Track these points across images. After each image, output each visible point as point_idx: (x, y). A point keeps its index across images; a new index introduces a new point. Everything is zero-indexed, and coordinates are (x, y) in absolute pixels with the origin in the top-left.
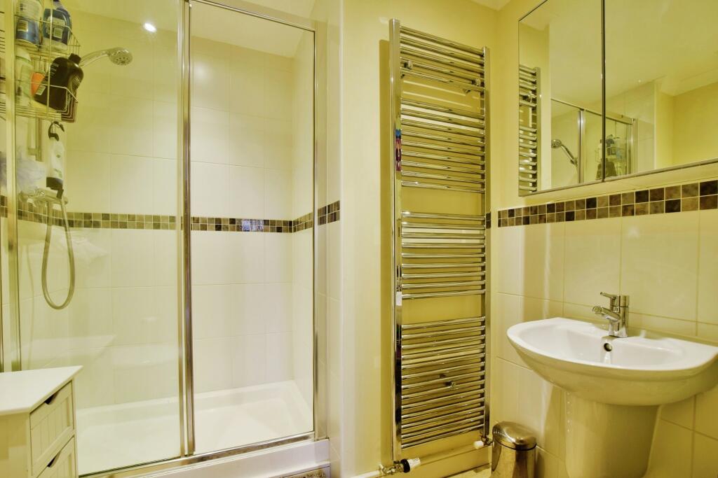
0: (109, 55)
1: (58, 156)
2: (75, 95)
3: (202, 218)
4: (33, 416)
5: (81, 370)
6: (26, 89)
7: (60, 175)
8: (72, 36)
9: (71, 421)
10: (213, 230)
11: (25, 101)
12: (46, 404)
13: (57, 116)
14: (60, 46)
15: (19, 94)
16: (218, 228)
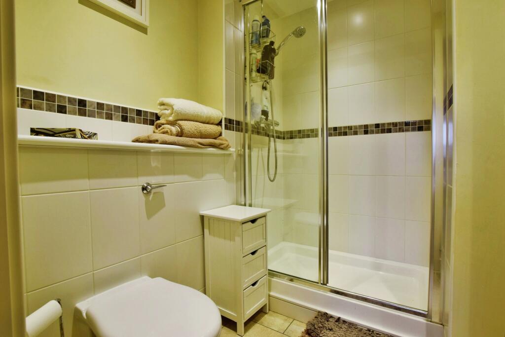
0: (294, 34)
1: (266, 98)
2: (273, 64)
3: (354, 126)
4: (244, 225)
5: (270, 211)
6: (254, 68)
7: (267, 108)
8: (271, 32)
9: (265, 237)
10: (362, 134)
11: (254, 74)
12: (250, 223)
13: (266, 77)
14: (265, 40)
15: (252, 72)
16: (366, 132)
